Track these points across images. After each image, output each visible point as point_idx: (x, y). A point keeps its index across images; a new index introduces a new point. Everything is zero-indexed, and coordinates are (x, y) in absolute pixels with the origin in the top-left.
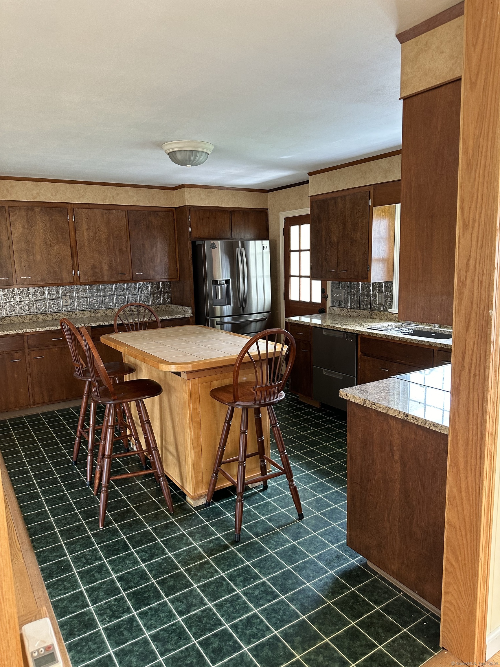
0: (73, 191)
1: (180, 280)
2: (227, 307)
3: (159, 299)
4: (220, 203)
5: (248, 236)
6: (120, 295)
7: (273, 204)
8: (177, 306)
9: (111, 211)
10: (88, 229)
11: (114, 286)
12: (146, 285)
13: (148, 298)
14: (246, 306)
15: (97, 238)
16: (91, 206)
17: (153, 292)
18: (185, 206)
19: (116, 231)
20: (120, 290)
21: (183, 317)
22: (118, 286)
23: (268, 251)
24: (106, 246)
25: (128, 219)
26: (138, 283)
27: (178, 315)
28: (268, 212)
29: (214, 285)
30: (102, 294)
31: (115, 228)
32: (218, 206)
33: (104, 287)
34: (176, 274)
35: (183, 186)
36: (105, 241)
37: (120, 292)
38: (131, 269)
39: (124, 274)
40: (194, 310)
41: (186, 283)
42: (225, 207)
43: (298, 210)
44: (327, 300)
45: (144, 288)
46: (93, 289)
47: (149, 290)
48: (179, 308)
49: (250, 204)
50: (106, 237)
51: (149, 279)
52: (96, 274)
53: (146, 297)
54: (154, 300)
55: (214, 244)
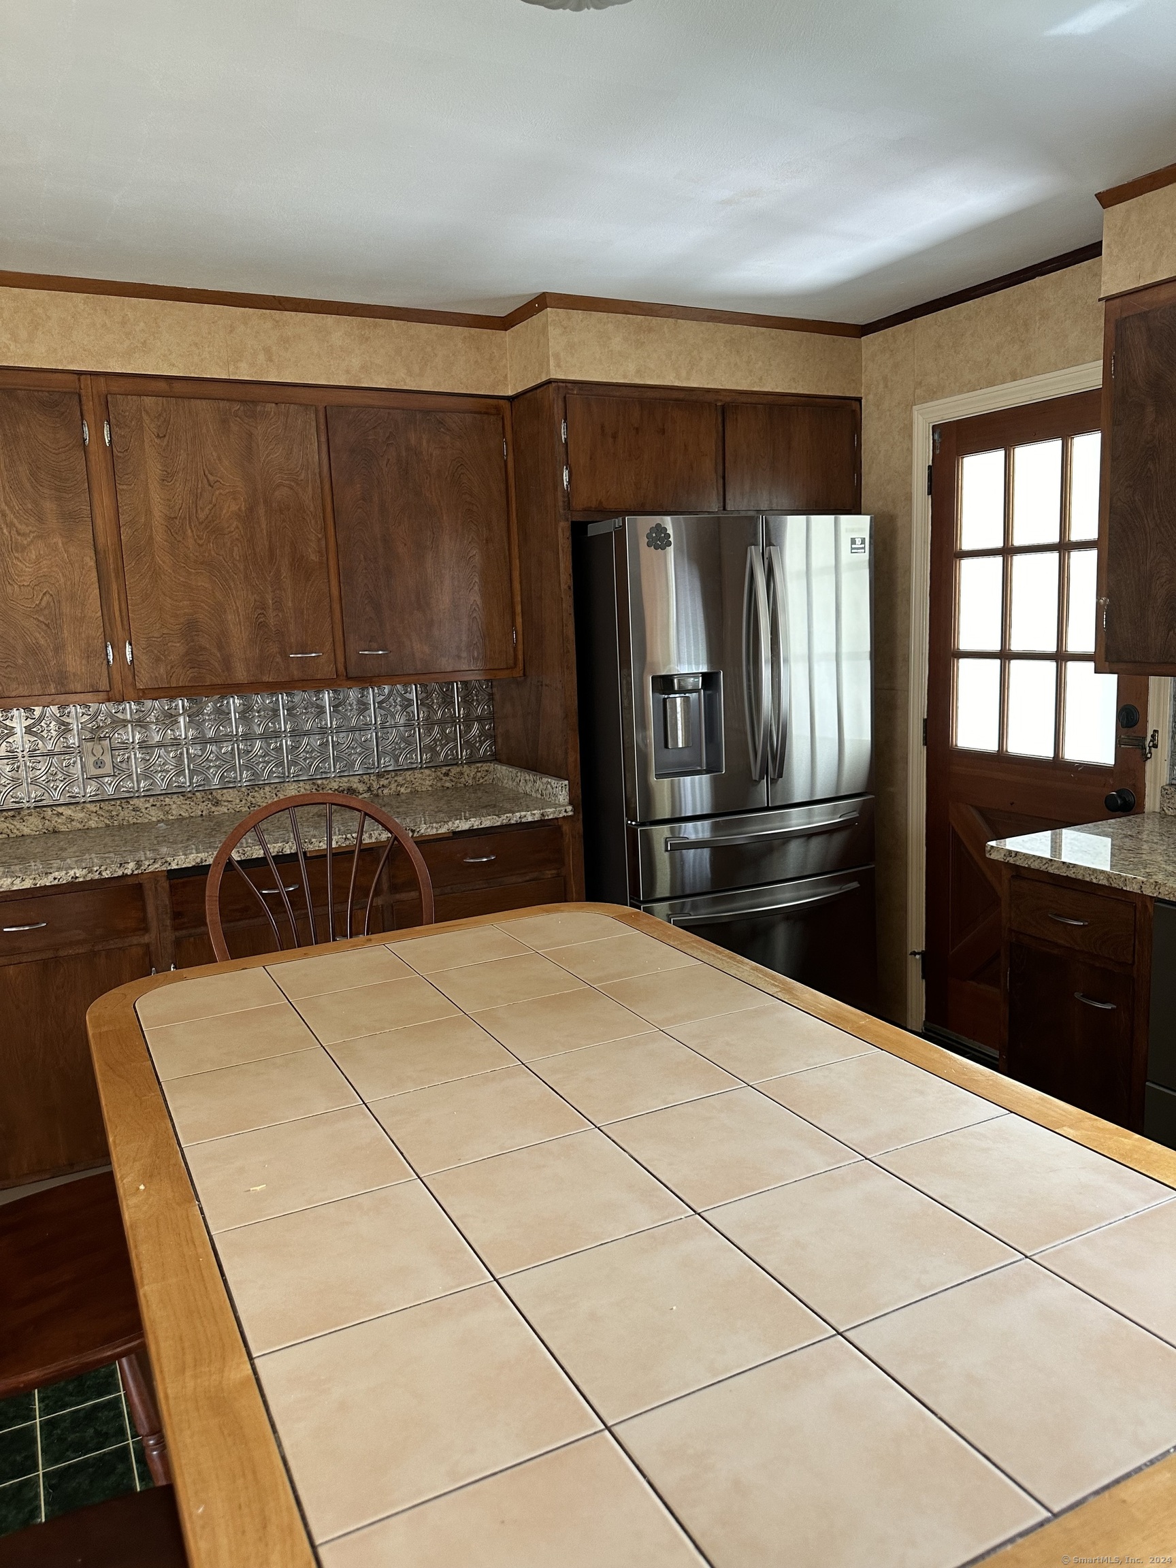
0: (104, 325)
1: (524, 675)
2: (701, 779)
3: (451, 745)
4: (684, 374)
5: (784, 502)
6: (307, 734)
7: (885, 379)
8: (514, 771)
9: (259, 408)
10: (167, 477)
11: (283, 699)
12: (401, 695)
13: (410, 743)
14: (780, 775)
15: (202, 516)
16: (177, 386)
17: (427, 719)
18: (549, 382)
19: (279, 486)
20: (306, 713)
21: (537, 818)
22: (296, 699)
23: (865, 557)
24: (239, 545)
25: (328, 439)
26: (372, 688)
27: (518, 814)
28: (859, 411)
29: (657, 695)
30: (237, 731)
31: (276, 473)
32: (676, 384)
33: (244, 705)
34: (512, 650)
35: (541, 302)
36: (234, 525)
37: (307, 721)
38: (341, 636)
39: (313, 655)
40: (580, 791)
41: (546, 685)
42: (701, 386)
43: (1005, 386)
44: (1149, 755)
45: (395, 706)
46: (200, 712)
47: (413, 712)
48: (522, 781)
49: (794, 379)
50: (240, 509)
51: (411, 672)
52: (201, 658)
53: (404, 739)
54: (432, 749)
55: (660, 529)
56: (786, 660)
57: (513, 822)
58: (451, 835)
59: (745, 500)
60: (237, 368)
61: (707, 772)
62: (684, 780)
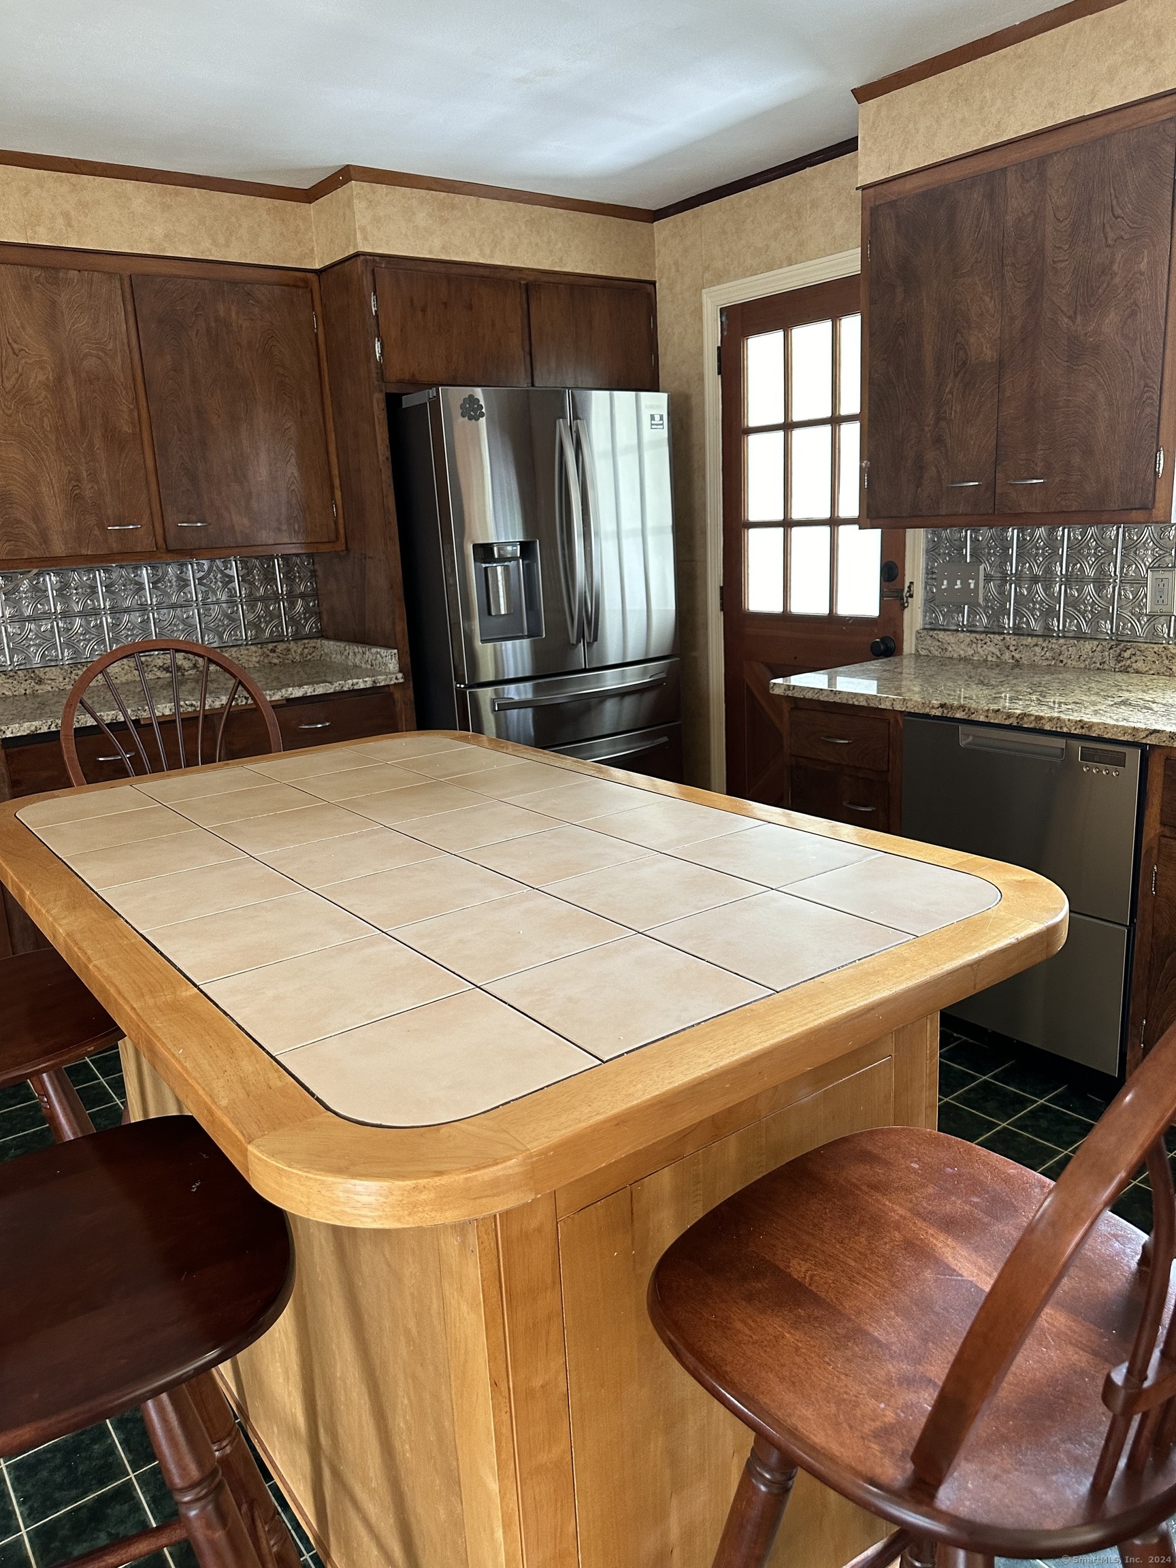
1: (347, 549)
2: (521, 643)
3: (275, 622)
4: (487, 251)
5: (589, 380)
6: (127, 610)
7: (676, 263)
8: (342, 645)
9: (61, 275)
11: (100, 576)
12: (221, 572)
13: (233, 620)
14: (595, 639)
15: (8, 385)
17: (249, 595)
18: (357, 255)
19: (86, 355)
20: (125, 590)
21: (369, 685)
22: (114, 576)
23: (664, 433)
24: (49, 416)
25: (135, 309)
26: (191, 564)
27: (350, 682)
28: (653, 293)
29: (478, 564)
30: (55, 609)
31: (83, 343)
32: (481, 262)
33: (61, 582)
34: (333, 524)
35: (345, 175)
36: (43, 395)
37: (127, 598)
38: (159, 508)
39: (131, 527)
40: (409, 659)
41: (370, 558)
42: (505, 264)
43: (780, 271)
44: (906, 605)
45: (216, 583)
46: (16, 590)
47: (234, 589)
48: (351, 654)
49: (592, 260)
50: (47, 378)
51: (232, 545)
52: (16, 531)
53: (226, 616)
54: (255, 625)
55: (472, 400)
56: (597, 534)
57: (345, 689)
58: (285, 702)
59: (552, 377)
60: (35, 232)
61: (528, 636)
62: (506, 645)
